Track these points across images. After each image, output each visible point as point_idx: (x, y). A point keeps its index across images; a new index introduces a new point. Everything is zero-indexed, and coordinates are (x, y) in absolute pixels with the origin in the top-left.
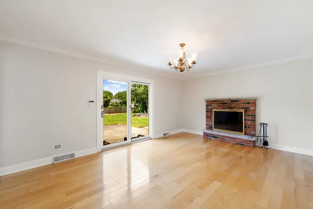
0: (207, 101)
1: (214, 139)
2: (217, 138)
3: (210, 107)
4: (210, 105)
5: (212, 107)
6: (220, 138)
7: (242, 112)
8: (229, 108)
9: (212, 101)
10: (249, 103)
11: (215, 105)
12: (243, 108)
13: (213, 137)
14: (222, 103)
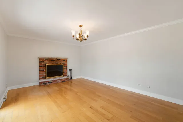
0: (40, 59)
1: (49, 84)
2: (51, 82)
3: (43, 63)
4: (43, 62)
5: (45, 63)
6: (53, 82)
7: (62, 65)
8: (56, 63)
9: (45, 59)
10: (65, 61)
11: (47, 62)
12: (63, 63)
13: (48, 83)
14: (52, 61)
